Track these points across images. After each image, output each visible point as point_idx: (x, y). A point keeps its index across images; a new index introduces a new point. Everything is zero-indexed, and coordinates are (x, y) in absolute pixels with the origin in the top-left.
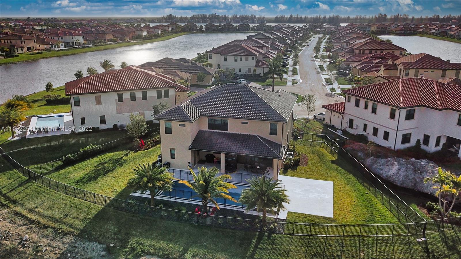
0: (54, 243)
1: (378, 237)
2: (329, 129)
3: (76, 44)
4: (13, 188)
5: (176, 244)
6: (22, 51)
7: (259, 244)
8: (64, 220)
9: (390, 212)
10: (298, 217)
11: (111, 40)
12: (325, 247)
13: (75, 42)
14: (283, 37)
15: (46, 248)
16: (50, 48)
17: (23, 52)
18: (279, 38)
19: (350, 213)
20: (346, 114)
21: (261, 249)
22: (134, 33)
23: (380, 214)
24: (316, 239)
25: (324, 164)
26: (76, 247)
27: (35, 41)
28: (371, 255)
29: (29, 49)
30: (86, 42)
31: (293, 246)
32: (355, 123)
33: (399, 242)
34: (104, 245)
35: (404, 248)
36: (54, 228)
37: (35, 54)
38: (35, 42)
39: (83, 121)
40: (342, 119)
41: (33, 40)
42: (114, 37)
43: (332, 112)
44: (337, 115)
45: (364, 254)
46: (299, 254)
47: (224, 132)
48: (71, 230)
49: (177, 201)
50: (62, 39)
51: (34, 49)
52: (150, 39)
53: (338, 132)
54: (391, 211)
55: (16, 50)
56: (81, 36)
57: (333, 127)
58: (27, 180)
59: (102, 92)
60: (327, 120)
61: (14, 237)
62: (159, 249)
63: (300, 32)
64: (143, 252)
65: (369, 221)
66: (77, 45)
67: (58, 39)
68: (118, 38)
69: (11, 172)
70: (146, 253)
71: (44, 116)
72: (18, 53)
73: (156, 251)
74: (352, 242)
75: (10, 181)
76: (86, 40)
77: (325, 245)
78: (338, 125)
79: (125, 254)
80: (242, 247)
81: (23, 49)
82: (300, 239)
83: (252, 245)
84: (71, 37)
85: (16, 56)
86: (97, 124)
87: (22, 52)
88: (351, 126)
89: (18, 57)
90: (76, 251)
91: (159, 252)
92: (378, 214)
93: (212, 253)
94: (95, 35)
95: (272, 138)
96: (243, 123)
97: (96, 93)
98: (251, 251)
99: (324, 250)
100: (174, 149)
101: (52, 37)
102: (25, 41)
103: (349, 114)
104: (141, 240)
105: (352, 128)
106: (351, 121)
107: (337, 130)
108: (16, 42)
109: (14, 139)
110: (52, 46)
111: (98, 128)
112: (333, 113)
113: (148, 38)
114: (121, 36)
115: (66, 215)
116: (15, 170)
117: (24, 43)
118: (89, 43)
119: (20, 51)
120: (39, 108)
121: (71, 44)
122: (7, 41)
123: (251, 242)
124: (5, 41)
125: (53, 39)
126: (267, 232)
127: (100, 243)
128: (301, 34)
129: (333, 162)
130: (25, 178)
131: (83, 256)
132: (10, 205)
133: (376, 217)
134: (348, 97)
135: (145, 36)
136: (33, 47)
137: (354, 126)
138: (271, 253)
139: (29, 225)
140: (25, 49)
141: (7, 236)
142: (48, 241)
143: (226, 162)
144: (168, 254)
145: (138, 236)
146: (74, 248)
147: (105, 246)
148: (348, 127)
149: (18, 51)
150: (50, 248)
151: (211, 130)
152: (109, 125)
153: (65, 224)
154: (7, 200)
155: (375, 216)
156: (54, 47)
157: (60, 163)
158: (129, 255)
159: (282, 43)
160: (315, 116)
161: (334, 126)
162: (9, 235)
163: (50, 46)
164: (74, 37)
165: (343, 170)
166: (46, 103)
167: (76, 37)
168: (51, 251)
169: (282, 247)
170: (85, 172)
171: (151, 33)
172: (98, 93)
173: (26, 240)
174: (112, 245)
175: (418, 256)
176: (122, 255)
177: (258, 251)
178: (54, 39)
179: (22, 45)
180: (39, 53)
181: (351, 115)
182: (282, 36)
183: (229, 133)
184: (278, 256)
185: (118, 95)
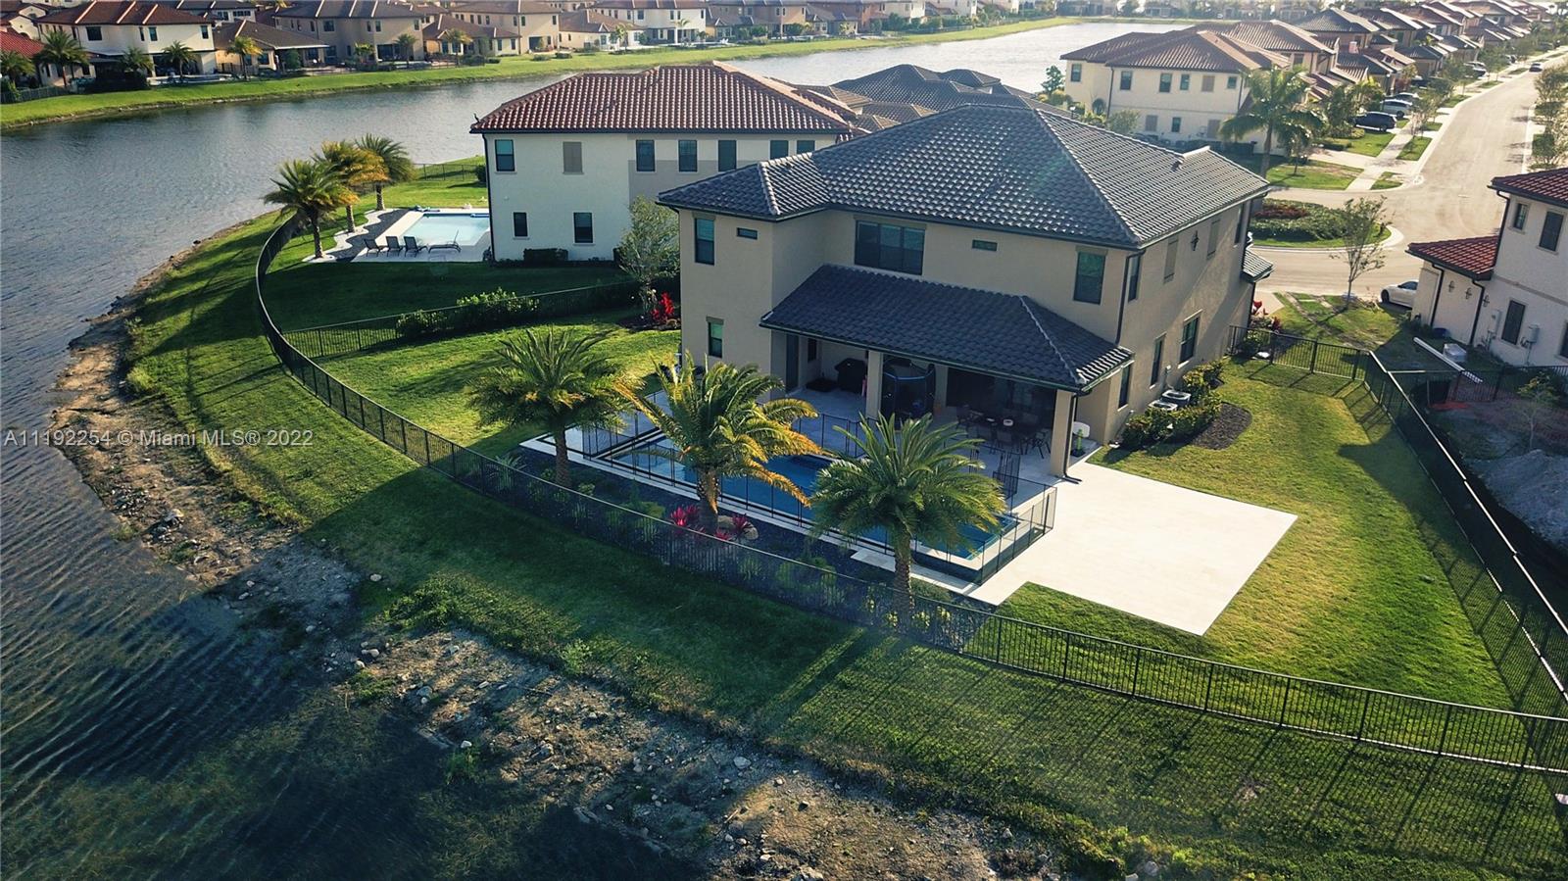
0: (233, 546)
1: (1369, 745)
2: (1417, 339)
3: (679, 37)
4: (226, 383)
5: (563, 613)
6: (514, 48)
7: (843, 668)
8: (294, 487)
9: (1491, 665)
10: (1055, 606)
11: (793, 31)
12: (1100, 733)
13: (678, 28)
14: (1422, 34)
15: (204, 554)
16: (597, 42)
17: (516, 51)
18: (1406, 34)
19: (1291, 636)
20: (1501, 279)
21: (844, 686)
22: (877, 11)
23: (1436, 665)
24: (1083, 697)
25: (1303, 450)
26: (279, 565)
27: (554, 18)
28: (1291, 805)
29: (534, 42)
30: (711, 31)
31: (970, 701)
32: (1529, 321)
33: (1459, 784)
34: (355, 576)
35: (1467, 810)
36: (255, 503)
37: (549, 58)
38: (554, 23)
39: (521, 226)
40: (1482, 300)
41: (551, 16)
42: (809, 18)
43: (1447, 271)
44: (1463, 283)
45: (1257, 793)
46: (978, 736)
47: (906, 276)
48: (296, 515)
49: (650, 483)
50: (641, 17)
51: (552, 45)
52: (929, 33)
53: (1447, 353)
54: (1497, 664)
55: (495, 44)
56: (699, 11)
57: (1439, 336)
58: (275, 367)
59: (585, 131)
60: (1421, 306)
61: (148, 511)
62: (503, 617)
63: (1519, 20)
64: (452, 615)
65: (1361, 679)
66: (683, 38)
67: (629, 17)
68: (822, 25)
69: (250, 341)
70: (460, 622)
71: (443, 211)
72: (500, 53)
73: (490, 620)
74: (1230, 739)
75: (232, 364)
76: (713, 25)
77: (1105, 727)
78: (1459, 328)
79: (397, 612)
80: (778, 664)
81: (517, 42)
82: (1013, 683)
83: (817, 667)
84: (668, 11)
85: (492, 62)
86: (563, 238)
87: (513, 52)
88: (1511, 332)
89: (493, 66)
90: (275, 576)
91: (495, 627)
92: (1428, 664)
93: (664, 662)
94: (746, 10)
95: (1080, 313)
96: (976, 245)
97: (566, 131)
98: (799, 686)
99: (1089, 744)
100: (721, 322)
101: (613, 11)
102: (526, 17)
103: (1508, 282)
104: (463, 582)
105: (1515, 343)
106: (1516, 311)
107: (1446, 346)
108: (502, 20)
109: (319, 260)
110: (604, 39)
111: (565, 253)
112: (1450, 276)
113: (923, 26)
114: (832, 18)
115: (307, 474)
116: (263, 338)
117: (524, 24)
118: (720, 35)
119: (507, 49)
120: (451, 190)
121: (665, 36)
122: (479, 17)
123: (820, 653)
124: (472, 16)
125: (613, 15)
126: (896, 635)
127: (349, 567)
128: (1520, 30)
129: (1347, 451)
130: (274, 360)
131: (285, 594)
132: (191, 426)
133: (1408, 670)
134: (1519, 206)
135: (916, 20)
136: (549, 38)
137: (1525, 333)
138: (873, 707)
139: (205, 484)
140: (525, 44)
141: (134, 505)
142: (222, 537)
143: (886, 384)
144: (520, 639)
145: (467, 567)
146: (275, 569)
147: (355, 579)
148: (1499, 336)
149: (500, 49)
150: (216, 556)
151: (862, 268)
152: (602, 247)
153: (288, 495)
154: (194, 412)
155: (1409, 666)
156: (608, 43)
157: (390, 334)
158: (406, 618)
159: (1412, 51)
160: (1385, 294)
161: (1444, 330)
162: (141, 502)
163: (597, 36)
164: (676, 12)
165: (1376, 485)
166: (477, 180)
167: (682, 11)
168: (213, 565)
169: (922, 698)
170: (445, 364)
171: (940, 12)
172: (572, 131)
173: (170, 523)
174: (375, 577)
175: (1519, 861)
176: (387, 612)
177: (829, 689)
178: (616, 16)
179: (515, 30)
180: (559, 56)
181: (1517, 285)
182: (1418, 27)
183: (925, 283)
184: (890, 723)
185: (639, 145)
